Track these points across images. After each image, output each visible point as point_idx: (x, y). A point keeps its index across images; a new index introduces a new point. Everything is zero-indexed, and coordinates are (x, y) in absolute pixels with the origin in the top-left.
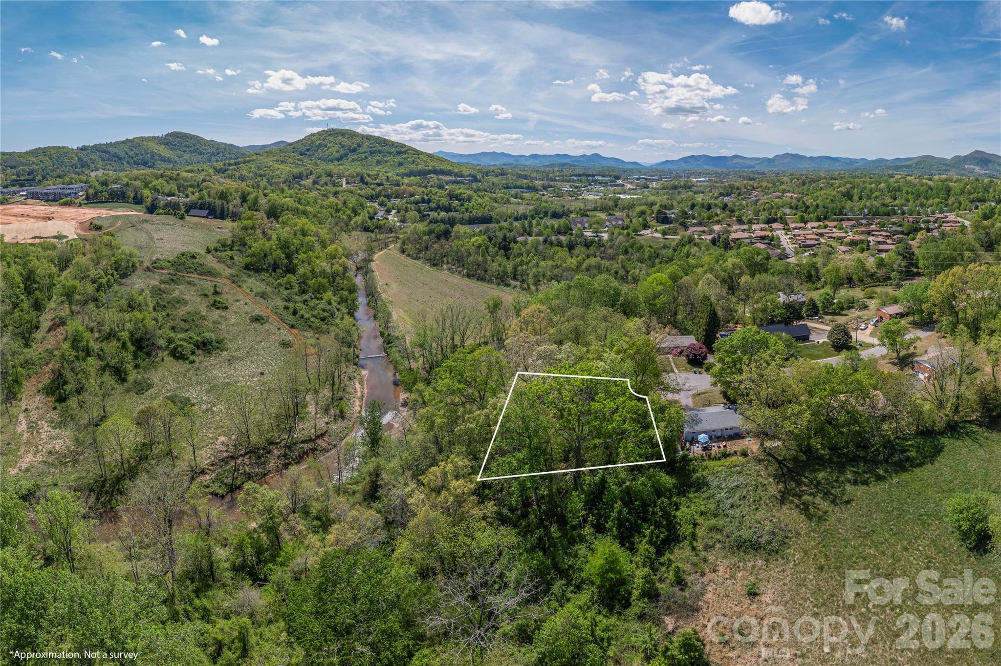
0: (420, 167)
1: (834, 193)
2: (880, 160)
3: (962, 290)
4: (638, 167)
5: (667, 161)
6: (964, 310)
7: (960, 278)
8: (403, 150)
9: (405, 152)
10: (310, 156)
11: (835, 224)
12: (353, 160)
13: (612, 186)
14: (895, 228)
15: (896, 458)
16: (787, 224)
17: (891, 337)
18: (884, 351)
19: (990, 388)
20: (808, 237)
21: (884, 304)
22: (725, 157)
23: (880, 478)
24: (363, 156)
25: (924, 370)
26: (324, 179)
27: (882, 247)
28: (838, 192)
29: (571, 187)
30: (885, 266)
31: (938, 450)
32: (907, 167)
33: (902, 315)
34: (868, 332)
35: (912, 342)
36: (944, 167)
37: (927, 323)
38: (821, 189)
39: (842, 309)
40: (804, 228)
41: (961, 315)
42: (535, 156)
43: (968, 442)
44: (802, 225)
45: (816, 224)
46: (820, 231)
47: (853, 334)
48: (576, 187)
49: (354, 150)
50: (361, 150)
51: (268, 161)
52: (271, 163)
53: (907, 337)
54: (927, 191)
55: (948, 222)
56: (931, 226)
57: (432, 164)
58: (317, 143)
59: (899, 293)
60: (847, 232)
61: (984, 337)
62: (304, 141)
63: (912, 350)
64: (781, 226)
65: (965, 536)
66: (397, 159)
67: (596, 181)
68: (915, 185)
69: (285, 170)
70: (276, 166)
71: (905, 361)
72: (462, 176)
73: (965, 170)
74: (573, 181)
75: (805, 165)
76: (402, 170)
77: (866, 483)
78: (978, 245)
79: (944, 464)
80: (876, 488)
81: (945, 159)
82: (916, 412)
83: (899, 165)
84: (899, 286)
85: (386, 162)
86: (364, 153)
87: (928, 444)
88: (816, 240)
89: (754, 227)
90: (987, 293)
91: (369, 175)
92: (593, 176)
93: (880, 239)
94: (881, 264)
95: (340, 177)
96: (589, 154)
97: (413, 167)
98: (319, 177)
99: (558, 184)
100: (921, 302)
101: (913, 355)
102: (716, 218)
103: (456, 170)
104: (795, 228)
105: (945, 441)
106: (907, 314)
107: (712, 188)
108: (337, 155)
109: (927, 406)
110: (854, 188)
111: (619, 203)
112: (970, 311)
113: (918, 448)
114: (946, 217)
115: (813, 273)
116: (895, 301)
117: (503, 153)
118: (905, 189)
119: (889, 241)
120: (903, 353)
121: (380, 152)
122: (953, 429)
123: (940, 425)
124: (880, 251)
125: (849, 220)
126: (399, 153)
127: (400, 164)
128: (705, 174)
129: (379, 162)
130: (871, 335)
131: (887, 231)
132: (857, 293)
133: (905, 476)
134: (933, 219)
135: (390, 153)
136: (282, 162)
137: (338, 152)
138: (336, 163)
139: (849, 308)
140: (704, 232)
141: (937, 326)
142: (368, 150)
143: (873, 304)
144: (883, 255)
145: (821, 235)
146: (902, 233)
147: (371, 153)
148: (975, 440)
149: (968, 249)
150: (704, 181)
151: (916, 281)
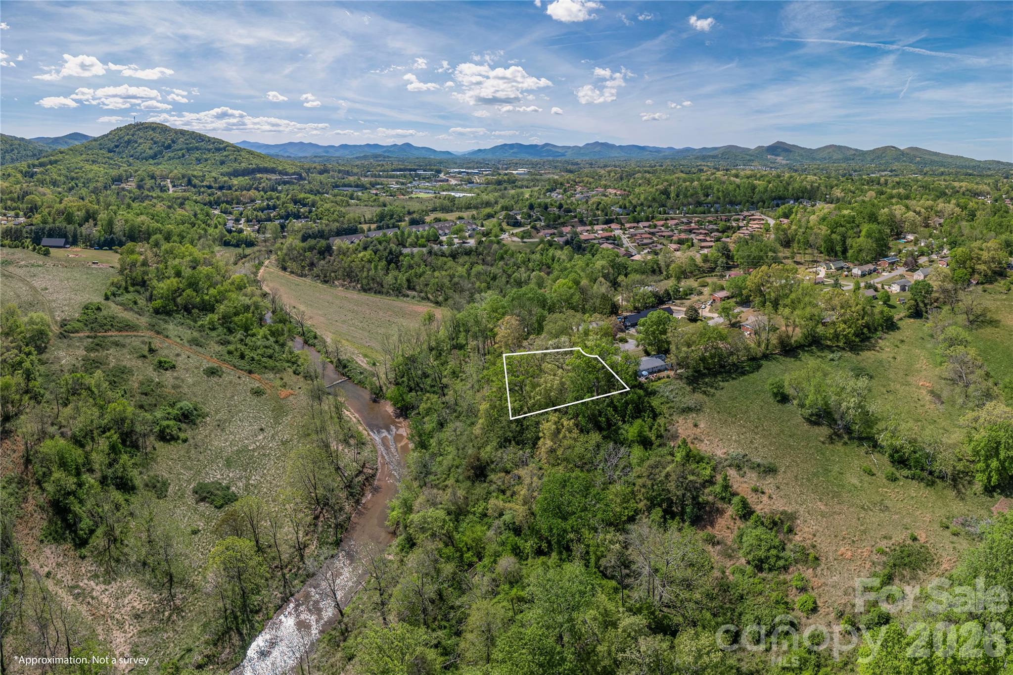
0: (243, 165)
1: (653, 190)
2: (688, 150)
3: (768, 281)
4: (450, 157)
5: (480, 150)
6: (769, 293)
7: (767, 274)
8: (222, 146)
9: (224, 149)
10: (119, 153)
11: (662, 223)
12: (170, 159)
13: (436, 181)
14: (711, 226)
15: (739, 370)
16: (622, 224)
17: (725, 312)
18: (721, 320)
19: (784, 335)
20: (643, 236)
21: (714, 291)
22: (536, 146)
23: (734, 379)
24: (180, 153)
25: (747, 330)
26: (149, 183)
27: (703, 244)
28: (657, 190)
29: (397, 183)
30: (708, 261)
31: (760, 366)
32: (714, 157)
33: (728, 298)
34: (707, 310)
35: (739, 313)
36: (748, 158)
37: (745, 302)
38: (640, 185)
39: (687, 295)
40: (637, 227)
41: (767, 297)
42: (344, 147)
43: (775, 362)
44: (635, 225)
45: (647, 224)
46: (652, 230)
47: (700, 311)
48: (403, 184)
49: (169, 147)
50: (176, 146)
51: (77, 160)
52: (82, 164)
53: (735, 311)
54: (735, 190)
55: (754, 220)
56: (741, 224)
57: (255, 162)
58: (126, 138)
59: (723, 283)
60: (672, 231)
61: (781, 309)
62: (110, 137)
63: (739, 319)
64: (618, 226)
65: (775, 395)
66: (218, 157)
67: (419, 176)
68: (724, 183)
69: (99, 171)
70: (88, 167)
71: (736, 325)
72: (287, 174)
73: (767, 160)
74: (397, 177)
75: (614, 154)
76: (225, 169)
77: (727, 381)
78: (778, 245)
79: (763, 372)
80: (732, 382)
81: (749, 150)
82: (747, 349)
83: (705, 155)
84: (722, 276)
85: (206, 160)
86: (181, 150)
87: (754, 364)
88: (650, 238)
89: (596, 227)
90: (783, 281)
91: (194, 176)
92: (415, 170)
93: (701, 237)
94: (706, 259)
95: (164, 178)
96: (400, 144)
97: (236, 165)
98: (142, 180)
99: (384, 180)
100: (741, 289)
101: (739, 322)
102: (562, 220)
103: (280, 168)
104: (630, 228)
105: (762, 362)
106: (732, 297)
107: (534, 181)
108: (151, 152)
109: (753, 345)
110: (670, 185)
111: (456, 202)
112: (773, 294)
113: (750, 366)
114: (753, 215)
115: (655, 267)
116: (723, 289)
117: (310, 144)
118: (716, 187)
119: (708, 239)
120: (733, 321)
121: (197, 149)
122: (765, 357)
123: (759, 355)
124: (702, 247)
125: (672, 219)
126: (218, 150)
127: (222, 163)
128: (522, 165)
129: (199, 161)
130: (710, 311)
131: (705, 229)
132: (692, 283)
133: (746, 377)
134: (742, 217)
135: (209, 150)
136: (93, 162)
137: (150, 148)
138: (151, 161)
139: (691, 294)
140: (554, 234)
141: (752, 305)
142: (185, 146)
143: (706, 291)
144: (705, 251)
145: (653, 234)
146: (717, 230)
147: (188, 150)
148: (778, 361)
149: (770, 250)
150: (524, 174)
151: (734, 272)
